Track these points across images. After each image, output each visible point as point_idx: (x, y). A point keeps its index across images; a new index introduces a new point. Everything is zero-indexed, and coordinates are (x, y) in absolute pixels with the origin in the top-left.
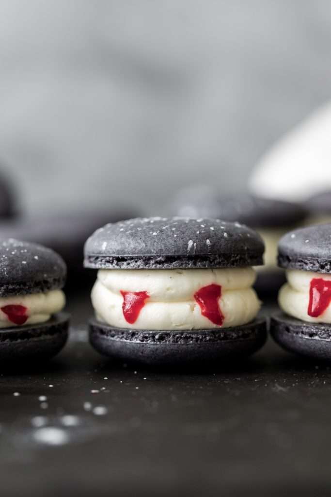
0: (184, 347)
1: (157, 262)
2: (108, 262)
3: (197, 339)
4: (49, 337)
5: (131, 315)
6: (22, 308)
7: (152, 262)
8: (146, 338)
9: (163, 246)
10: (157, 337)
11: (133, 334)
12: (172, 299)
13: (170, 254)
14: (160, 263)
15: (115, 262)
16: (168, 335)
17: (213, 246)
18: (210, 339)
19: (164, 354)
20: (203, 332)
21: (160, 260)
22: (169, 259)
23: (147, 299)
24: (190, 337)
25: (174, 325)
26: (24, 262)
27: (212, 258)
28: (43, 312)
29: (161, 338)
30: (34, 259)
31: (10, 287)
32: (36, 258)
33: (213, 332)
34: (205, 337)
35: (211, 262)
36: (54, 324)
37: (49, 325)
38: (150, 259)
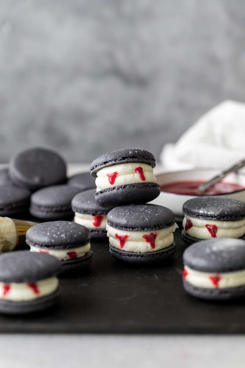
0: (133, 189)
1: (119, 160)
2: (101, 165)
3: (137, 186)
4: (85, 262)
5: (112, 182)
6: (74, 253)
7: (117, 160)
8: (119, 188)
9: (121, 154)
10: (123, 187)
11: (114, 188)
12: (126, 174)
13: (123, 156)
14: (120, 160)
15: (104, 164)
16: (126, 186)
17: (138, 153)
18: (142, 186)
19: (126, 193)
20: (139, 184)
21: (120, 159)
22: (124, 158)
23: (117, 175)
24: (134, 186)
25: (128, 182)
26: (75, 236)
27: (138, 157)
28: (83, 253)
29: (124, 187)
30: (79, 234)
31: (71, 246)
32: (80, 233)
33: (143, 183)
34: (140, 185)
35: (138, 159)
36: (87, 257)
37: (85, 258)
38: (117, 159)
